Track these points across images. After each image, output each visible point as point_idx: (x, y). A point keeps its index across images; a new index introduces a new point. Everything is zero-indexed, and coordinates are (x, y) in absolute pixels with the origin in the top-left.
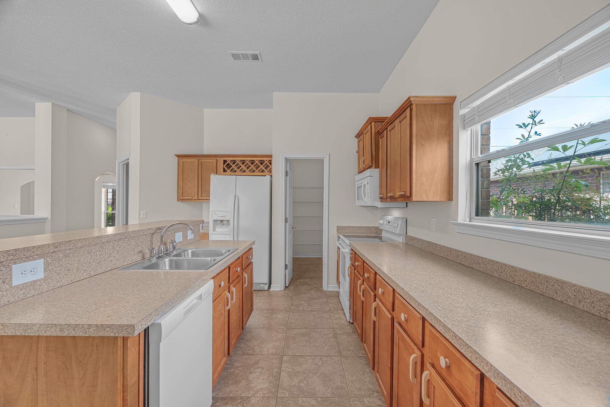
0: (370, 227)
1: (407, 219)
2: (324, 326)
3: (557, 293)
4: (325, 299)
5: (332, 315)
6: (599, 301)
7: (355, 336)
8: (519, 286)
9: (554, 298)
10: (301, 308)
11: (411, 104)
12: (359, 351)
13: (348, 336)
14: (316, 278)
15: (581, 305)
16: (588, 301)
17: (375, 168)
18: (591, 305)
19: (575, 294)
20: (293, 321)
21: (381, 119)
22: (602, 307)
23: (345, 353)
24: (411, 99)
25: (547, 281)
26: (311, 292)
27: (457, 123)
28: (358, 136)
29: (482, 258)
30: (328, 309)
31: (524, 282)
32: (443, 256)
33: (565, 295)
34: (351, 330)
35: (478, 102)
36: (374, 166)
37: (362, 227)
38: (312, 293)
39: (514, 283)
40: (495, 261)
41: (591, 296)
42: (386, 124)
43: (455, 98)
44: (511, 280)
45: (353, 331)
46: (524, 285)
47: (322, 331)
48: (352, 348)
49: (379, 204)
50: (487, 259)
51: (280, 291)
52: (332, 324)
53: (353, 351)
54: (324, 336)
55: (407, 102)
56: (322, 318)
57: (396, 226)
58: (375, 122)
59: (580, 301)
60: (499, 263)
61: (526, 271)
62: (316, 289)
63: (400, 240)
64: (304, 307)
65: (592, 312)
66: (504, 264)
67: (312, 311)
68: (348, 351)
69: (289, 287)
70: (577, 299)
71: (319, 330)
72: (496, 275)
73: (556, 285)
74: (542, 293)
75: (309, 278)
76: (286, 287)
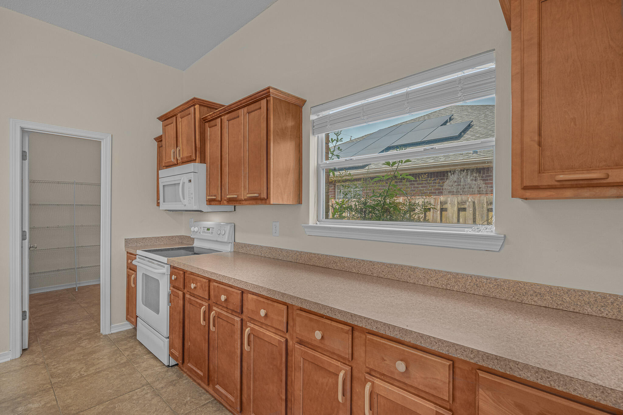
0: (173, 237)
1: (235, 224)
2: (131, 388)
3: (410, 277)
4: (113, 347)
5: (135, 366)
6: (442, 277)
7: (185, 381)
8: (378, 277)
9: (408, 281)
10: (74, 376)
11: (269, 96)
12: (200, 398)
13: (174, 385)
14: (80, 320)
15: (429, 283)
16: (434, 278)
17: (201, 163)
18: (436, 281)
19: (424, 275)
20: (70, 401)
21: (208, 103)
22: (443, 281)
23: (182, 411)
24: (271, 90)
25: (402, 269)
26: (80, 344)
27: (306, 128)
28: (165, 118)
29: (339, 257)
30: (125, 360)
31: (382, 272)
32: (291, 261)
33: (417, 278)
34: (175, 375)
35: (331, 112)
36: (198, 159)
37: (162, 237)
38: (83, 344)
39: (372, 275)
40: (353, 258)
41: (436, 275)
42: (221, 111)
43: (304, 102)
44: (369, 273)
45: (178, 376)
46: (381, 275)
47: (133, 396)
48: (189, 398)
49: (205, 208)
50: (344, 258)
51: (12, 360)
52: (143, 379)
53: (193, 402)
54: (140, 401)
55: (264, 92)
56: (122, 376)
57: (223, 234)
58: (200, 105)
59: (428, 280)
60: (358, 260)
61: (384, 264)
62: (88, 337)
63: (228, 248)
64: (79, 372)
65: (437, 286)
66: (362, 260)
67: (99, 372)
68: (185, 405)
69: (31, 348)
70: (426, 279)
71: (127, 396)
72: (354, 271)
73: (409, 271)
74: (398, 279)
75: (65, 323)
76: (24, 350)
